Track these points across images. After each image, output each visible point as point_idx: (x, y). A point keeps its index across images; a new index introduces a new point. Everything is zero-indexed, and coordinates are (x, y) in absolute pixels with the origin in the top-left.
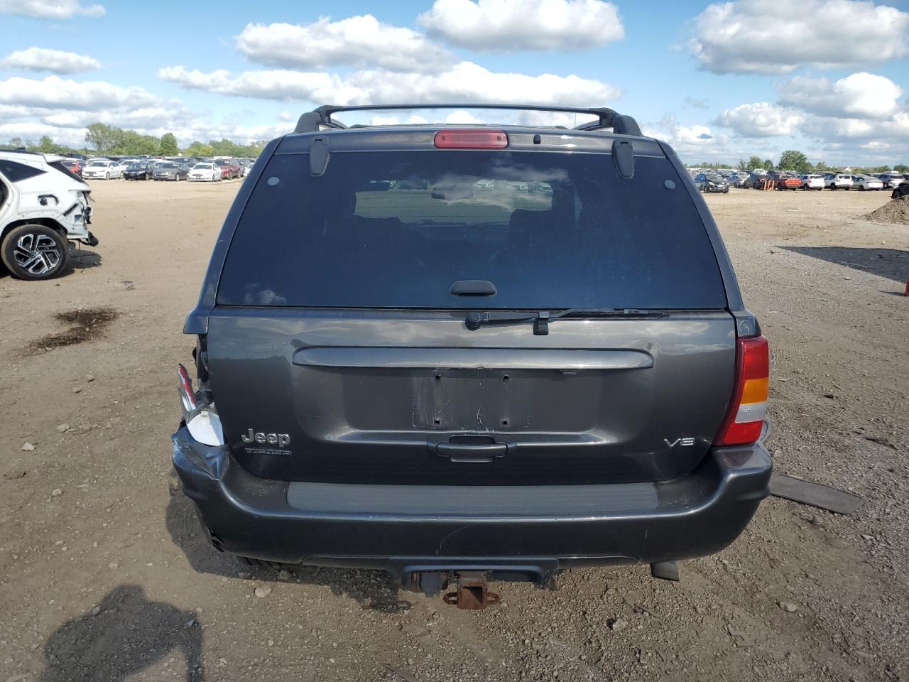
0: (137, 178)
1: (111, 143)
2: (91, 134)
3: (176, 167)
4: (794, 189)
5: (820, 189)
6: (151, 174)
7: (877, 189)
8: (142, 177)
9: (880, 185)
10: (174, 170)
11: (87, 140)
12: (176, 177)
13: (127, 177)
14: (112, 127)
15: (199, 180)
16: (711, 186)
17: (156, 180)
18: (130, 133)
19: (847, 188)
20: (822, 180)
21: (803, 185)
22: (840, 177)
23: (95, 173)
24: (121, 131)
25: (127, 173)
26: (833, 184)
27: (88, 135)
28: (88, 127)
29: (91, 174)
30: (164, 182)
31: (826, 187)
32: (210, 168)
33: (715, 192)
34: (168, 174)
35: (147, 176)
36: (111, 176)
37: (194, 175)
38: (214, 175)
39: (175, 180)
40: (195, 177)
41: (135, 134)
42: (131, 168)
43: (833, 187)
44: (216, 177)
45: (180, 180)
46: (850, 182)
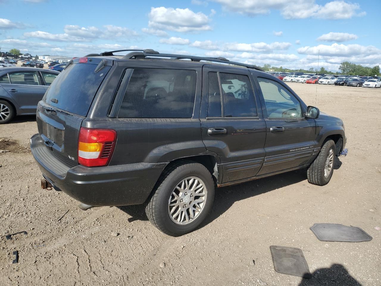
0: (340, 85)
1: (349, 70)
2: (342, 66)
3: (359, 81)
6: (346, 83)
8: (342, 85)
10: (358, 82)
11: (339, 69)
12: (357, 85)
13: (336, 84)
14: (351, 63)
15: (368, 87)
17: (348, 86)
18: (359, 66)
23: (323, 82)
24: (355, 65)
25: (336, 82)
27: (340, 67)
28: (341, 64)
29: (321, 82)
30: (351, 87)
32: (375, 81)
34: (354, 84)
35: (345, 84)
36: (330, 83)
37: (365, 85)
38: (376, 85)
39: (357, 86)
40: (366, 86)
41: (361, 67)
42: (339, 80)
44: (377, 86)
45: (359, 87)
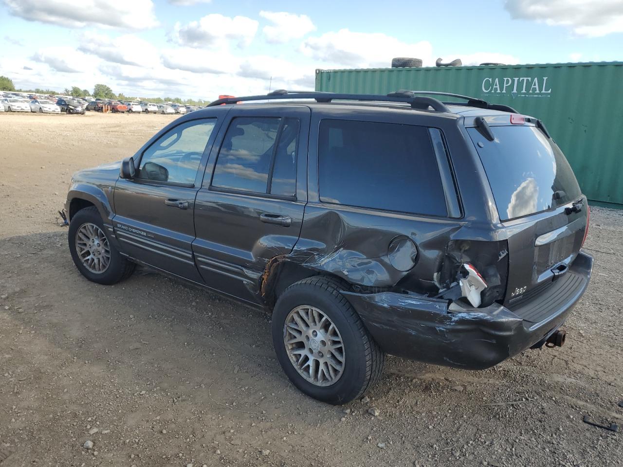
4: (123, 112)
5: (139, 112)
7: (172, 114)
9: (173, 111)
16: (72, 109)
19: (155, 113)
20: (140, 106)
21: (128, 110)
22: (150, 105)
26: (146, 109)
31: (143, 111)
33: (76, 113)
43: (146, 111)
46: (155, 108)
